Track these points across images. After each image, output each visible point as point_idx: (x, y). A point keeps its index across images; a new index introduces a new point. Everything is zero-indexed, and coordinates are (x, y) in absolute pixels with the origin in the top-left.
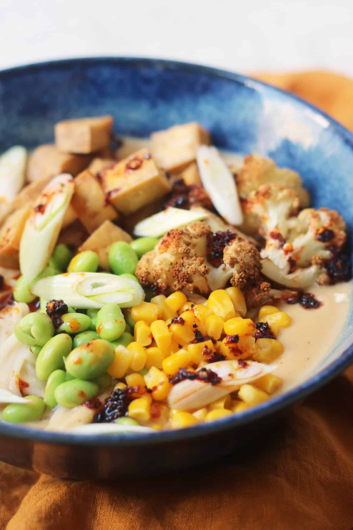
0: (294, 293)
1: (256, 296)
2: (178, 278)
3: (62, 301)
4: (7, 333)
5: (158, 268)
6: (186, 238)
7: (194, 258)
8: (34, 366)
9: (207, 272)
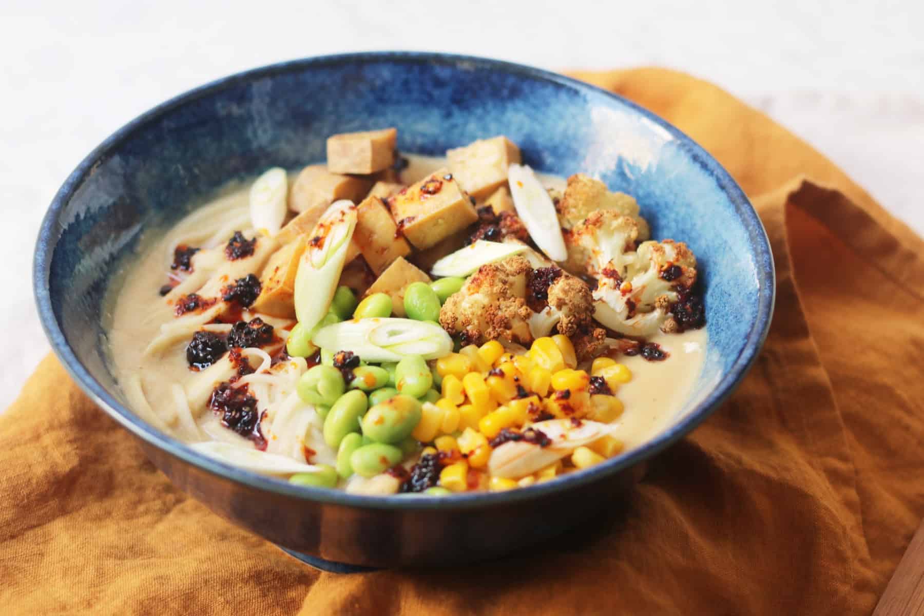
0: (633, 342)
1: (589, 346)
2: (493, 323)
3: (351, 353)
4: (283, 393)
5: (468, 312)
6: (501, 276)
7: (513, 299)
8: (321, 431)
9: (528, 316)
